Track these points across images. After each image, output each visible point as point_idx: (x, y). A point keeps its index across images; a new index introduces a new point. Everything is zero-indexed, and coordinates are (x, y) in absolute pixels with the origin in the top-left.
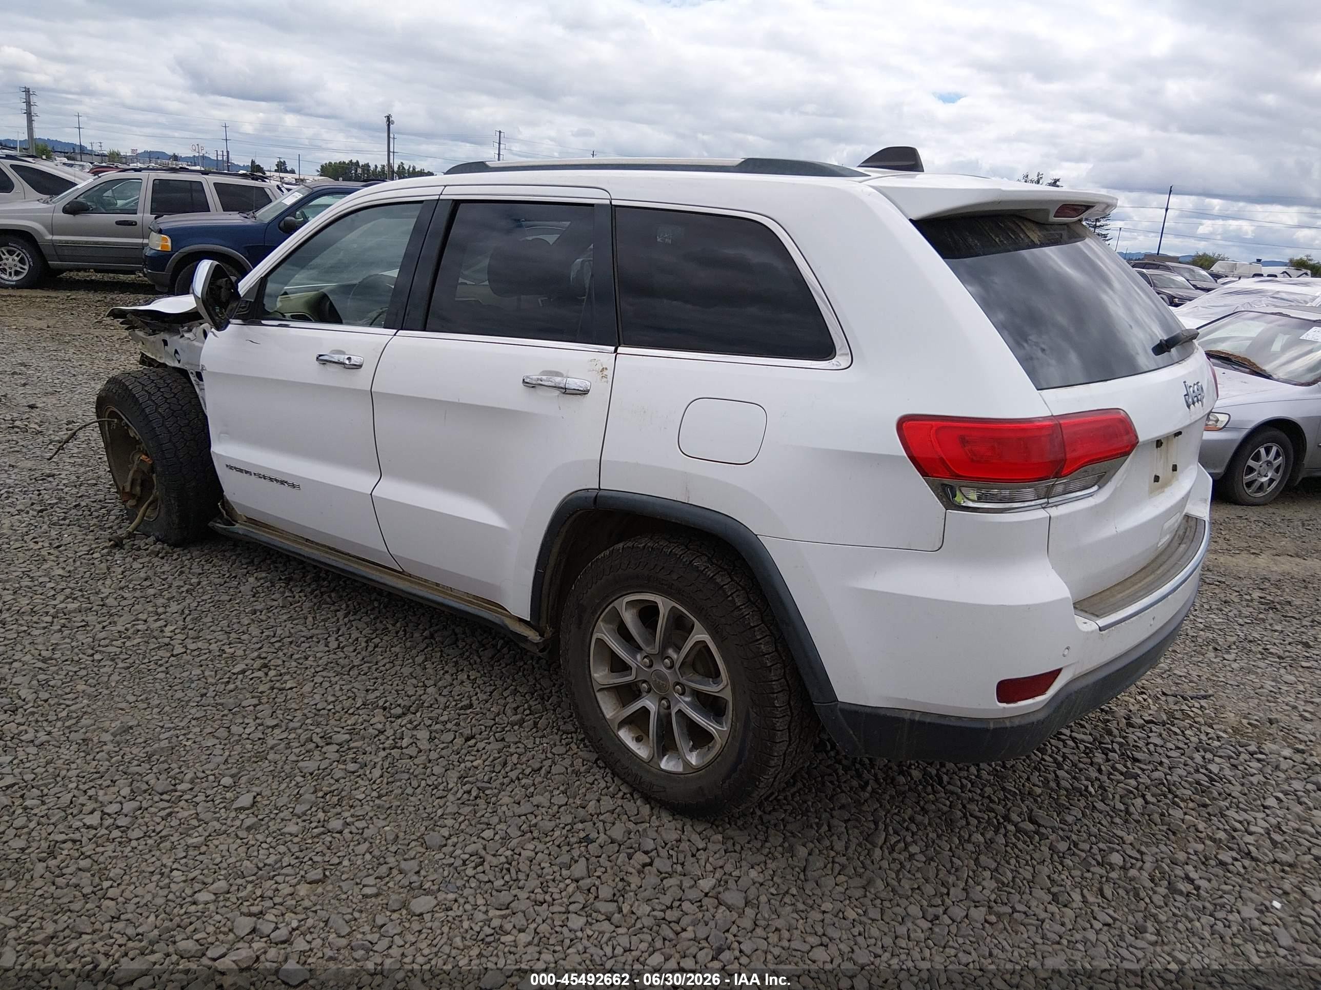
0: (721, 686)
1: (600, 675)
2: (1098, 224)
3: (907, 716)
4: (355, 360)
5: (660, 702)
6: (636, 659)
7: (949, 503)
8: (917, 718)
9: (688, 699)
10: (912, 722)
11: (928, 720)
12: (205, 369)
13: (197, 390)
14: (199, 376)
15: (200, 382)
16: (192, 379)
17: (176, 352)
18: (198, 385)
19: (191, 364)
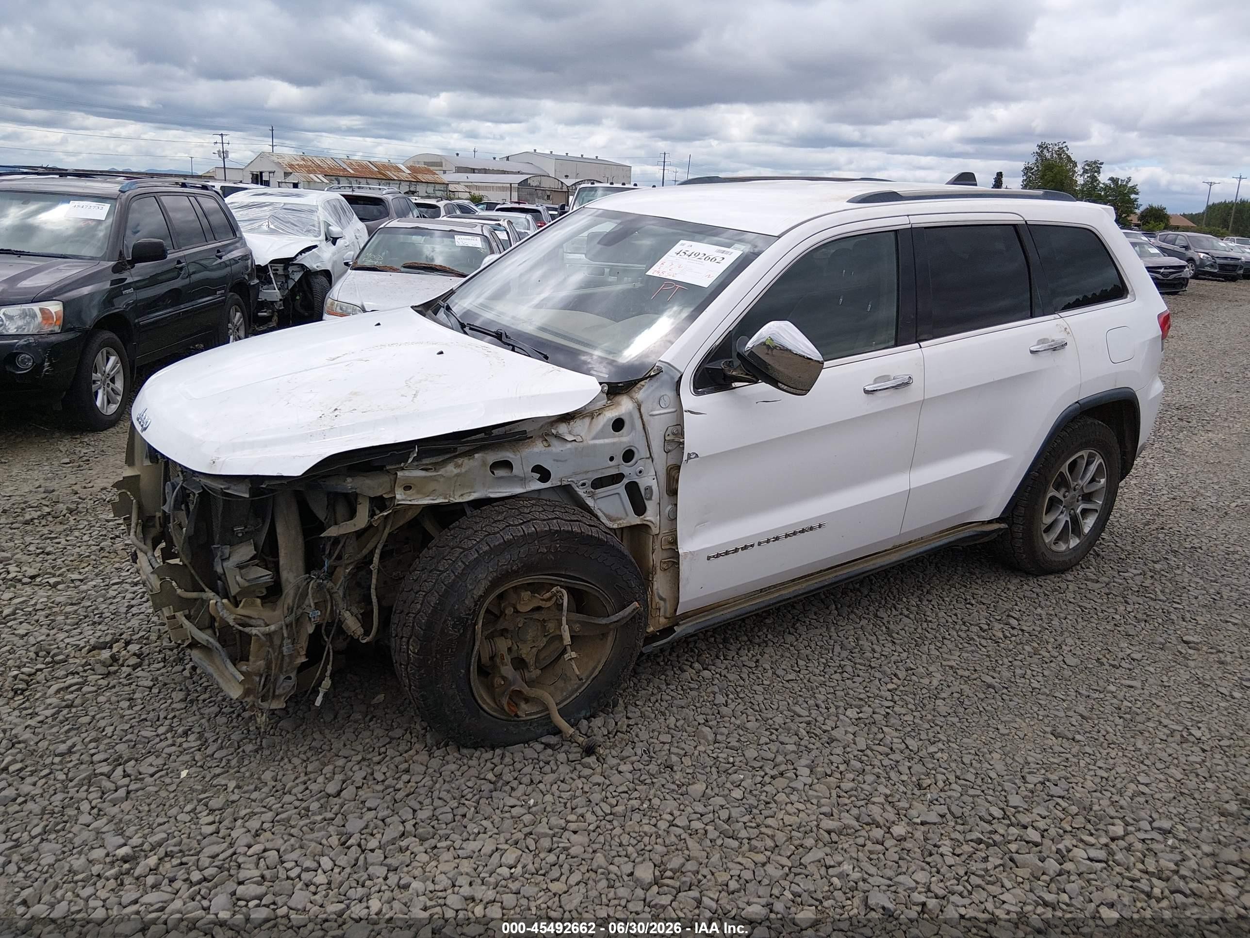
0: (1104, 482)
5: (1070, 514)
9: (1082, 502)
12: (697, 456)
13: (590, 502)
14: (599, 483)
15: (598, 491)
16: (581, 492)
17: (538, 469)
18: (592, 496)
19: (587, 472)
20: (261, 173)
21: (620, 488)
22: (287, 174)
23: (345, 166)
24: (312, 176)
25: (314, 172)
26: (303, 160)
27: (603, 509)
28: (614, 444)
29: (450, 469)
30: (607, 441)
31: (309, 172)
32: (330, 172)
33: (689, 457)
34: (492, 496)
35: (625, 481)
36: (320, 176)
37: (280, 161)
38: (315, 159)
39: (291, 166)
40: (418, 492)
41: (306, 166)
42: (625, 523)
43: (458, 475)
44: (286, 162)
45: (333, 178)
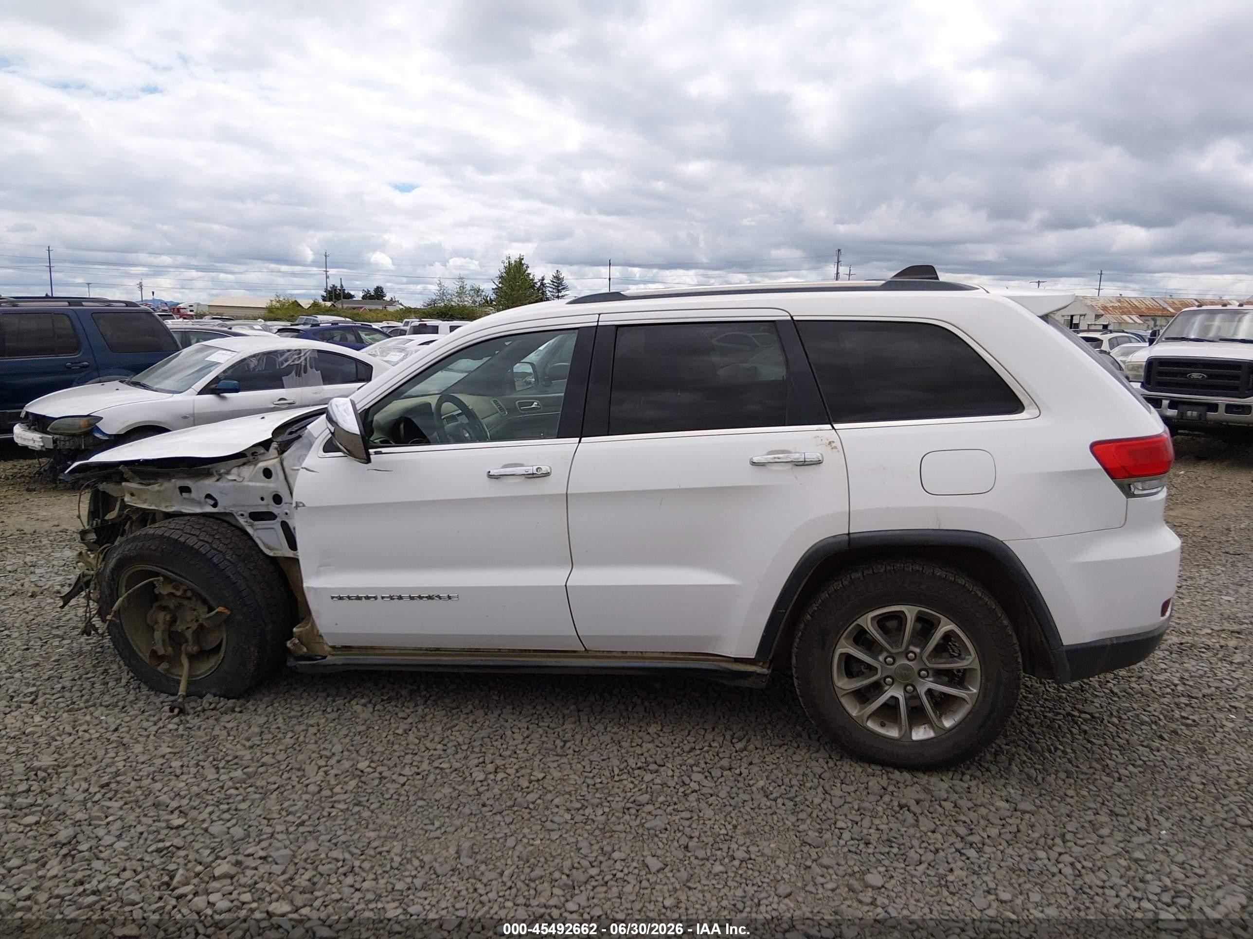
0: (970, 660)
1: (843, 684)
2: (560, 294)
3: (1109, 643)
4: (545, 469)
5: (905, 690)
6: (879, 661)
7: (1129, 494)
8: (1115, 642)
9: (931, 679)
10: (1112, 645)
11: (1122, 641)
12: (304, 506)
13: (250, 531)
14: (256, 516)
15: (256, 523)
16: (242, 521)
17: (209, 496)
18: (252, 526)
19: (243, 506)
20: (1072, 316)
21: (276, 524)
22: (1098, 317)
23: (1166, 306)
24: (1125, 317)
25: (1129, 313)
26: (1119, 301)
27: (264, 539)
28: (262, 487)
29: (156, 487)
30: (258, 484)
31: (1123, 313)
32: (1146, 312)
33: (297, 506)
34: (184, 511)
35: (279, 520)
36: (1134, 317)
37: (1094, 304)
38: (1133, 300)
39: (1105, 308)
40: (139, 498)
41: (1120, 308)
42: (279, 554)
43: (158, 491)
44: (1099, 305)
45: (1149, 318)
